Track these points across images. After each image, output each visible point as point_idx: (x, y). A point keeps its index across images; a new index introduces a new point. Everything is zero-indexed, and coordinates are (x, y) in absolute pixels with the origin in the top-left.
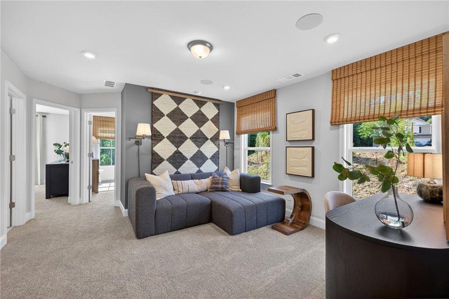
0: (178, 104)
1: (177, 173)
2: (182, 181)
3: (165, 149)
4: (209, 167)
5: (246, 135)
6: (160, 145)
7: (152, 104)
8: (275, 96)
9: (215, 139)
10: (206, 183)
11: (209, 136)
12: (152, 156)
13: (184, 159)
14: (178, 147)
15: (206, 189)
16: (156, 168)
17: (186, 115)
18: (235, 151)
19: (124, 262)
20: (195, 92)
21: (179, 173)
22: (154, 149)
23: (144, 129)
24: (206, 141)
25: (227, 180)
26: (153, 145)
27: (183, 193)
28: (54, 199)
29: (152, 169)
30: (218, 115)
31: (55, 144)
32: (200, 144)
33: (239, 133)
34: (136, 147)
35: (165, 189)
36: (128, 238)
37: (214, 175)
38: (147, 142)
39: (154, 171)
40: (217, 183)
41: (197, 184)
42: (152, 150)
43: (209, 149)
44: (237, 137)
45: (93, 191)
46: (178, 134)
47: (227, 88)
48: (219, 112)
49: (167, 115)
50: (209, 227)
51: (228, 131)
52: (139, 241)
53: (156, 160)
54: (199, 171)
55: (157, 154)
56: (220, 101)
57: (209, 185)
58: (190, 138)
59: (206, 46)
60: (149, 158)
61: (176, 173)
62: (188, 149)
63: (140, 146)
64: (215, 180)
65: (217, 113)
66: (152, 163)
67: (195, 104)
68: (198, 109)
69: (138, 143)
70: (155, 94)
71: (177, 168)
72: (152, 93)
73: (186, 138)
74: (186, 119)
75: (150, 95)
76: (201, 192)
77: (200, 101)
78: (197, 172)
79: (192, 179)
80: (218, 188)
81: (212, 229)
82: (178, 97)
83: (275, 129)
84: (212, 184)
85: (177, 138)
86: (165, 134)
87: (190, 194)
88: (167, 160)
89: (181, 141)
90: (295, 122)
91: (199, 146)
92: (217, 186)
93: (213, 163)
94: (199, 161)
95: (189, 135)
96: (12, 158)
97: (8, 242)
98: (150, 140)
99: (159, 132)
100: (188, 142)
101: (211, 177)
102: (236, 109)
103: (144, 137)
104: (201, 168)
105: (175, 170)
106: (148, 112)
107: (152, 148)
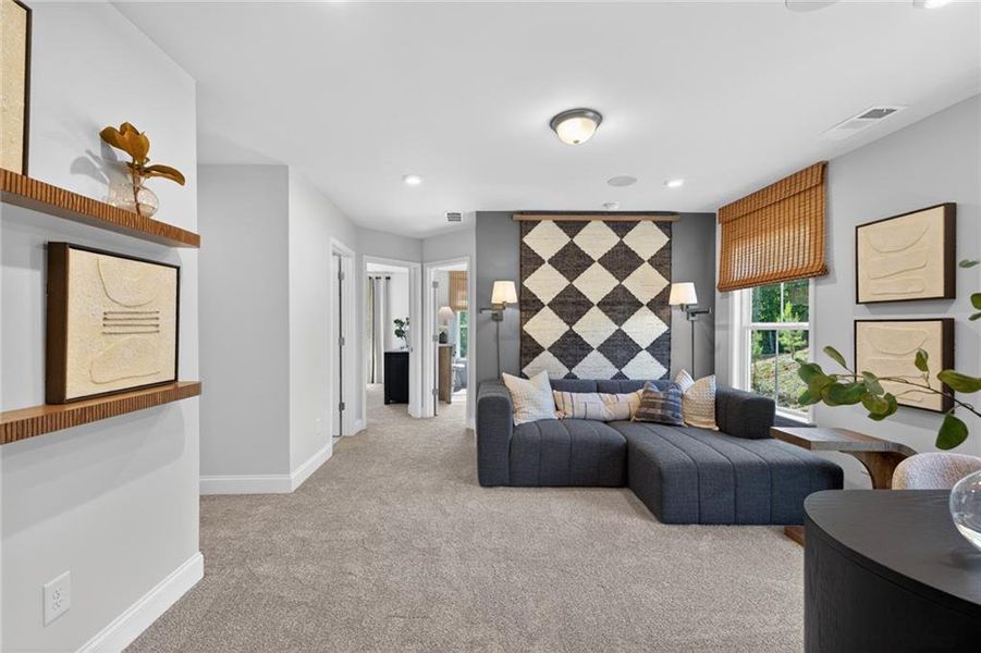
0: (572, 237)
1: (570, 376)
2: (574, 395)
3: (546, 328)
4: (644, 368)
5: (748, 293)
6: (536, 319)
7: (522, 243)
8: (823, 180)
9: (660, 304)
10: (627, 402)
11: (645, 298)
12: (521, 340)
13: (585, 349)
14: (571, 324)
15: (625, 416)
16: (528, 363)
17: (589, 257)
18: (717, 332)
19: (449, 515)
20: (605, 205)
21: (575, 377)
22: (525, 328)
23: (505, 292)
24: (636, 311)
25: (679, 399)
26: (524, 320)
27: (573, 418)
28: (393, 405)
29: (522, 366)
30: (668, 248)
31: (396, 322)
32: (621, 316)
33: (728, 287)
34: (494, 324)
35: (537, 405)
36: (468, 481)
37: (648, 386)
38: (512, 315)
39: (524, 371)
40: (653, 405)
41: (606, 403)
42: (521, 330)
43: (644, 327)
44: (722, 298)
45: (440, 399)
46: (570, 297)
47: (675, 184)
48: (670, 241)
49: (550, 262)
50: (617, 495)
51: (692, 285)
52: (481, 489)
53: (530, 349)
54: (620, 376)
55: (530, 337)
56: (673, 214)
57: (634, 410)
58: (598, 305)
59: (587, 117)
60: (515, 345)
61: (567, 377)
62: (595, 327)
63: (500, 323)
64: (648, 398)
65: (665, 243)
66: (522, 354)
67: (610, 230)
68: (617, 240)
69: (497, 318)
70: (526, 221)
71: (570, 367)
72: (521, 221)
73: (589, 305)
74: (589, 266)
75: (517, 227)
76: (615, 420)
77: (622, 223)
78: (614, 378)
79: (598, 392)
80: (652, 416)
81: (623, 500)
82: (569, 222)
83: (823, 272)
84: (640, 407)
85: (571, 305)
86: (546, 299)
87: (586, 422)
88: (550, 349)
89: (577, 312)
90: (885, 250)
91: (619, 321)
92: (651, 411)
93: (654, 360)
94: (620, 354)
95: (595, 298)
96: (341, 341)
97: (333, 454)
98: (517, 312)
99: (534, 295)
100: (595, 312)
101: (641, 391)
102: (719, 227)
103: (504, 306)
104: (623, 370)
105: (566, 371)
106: (512, 260)
107: (521, 326)
